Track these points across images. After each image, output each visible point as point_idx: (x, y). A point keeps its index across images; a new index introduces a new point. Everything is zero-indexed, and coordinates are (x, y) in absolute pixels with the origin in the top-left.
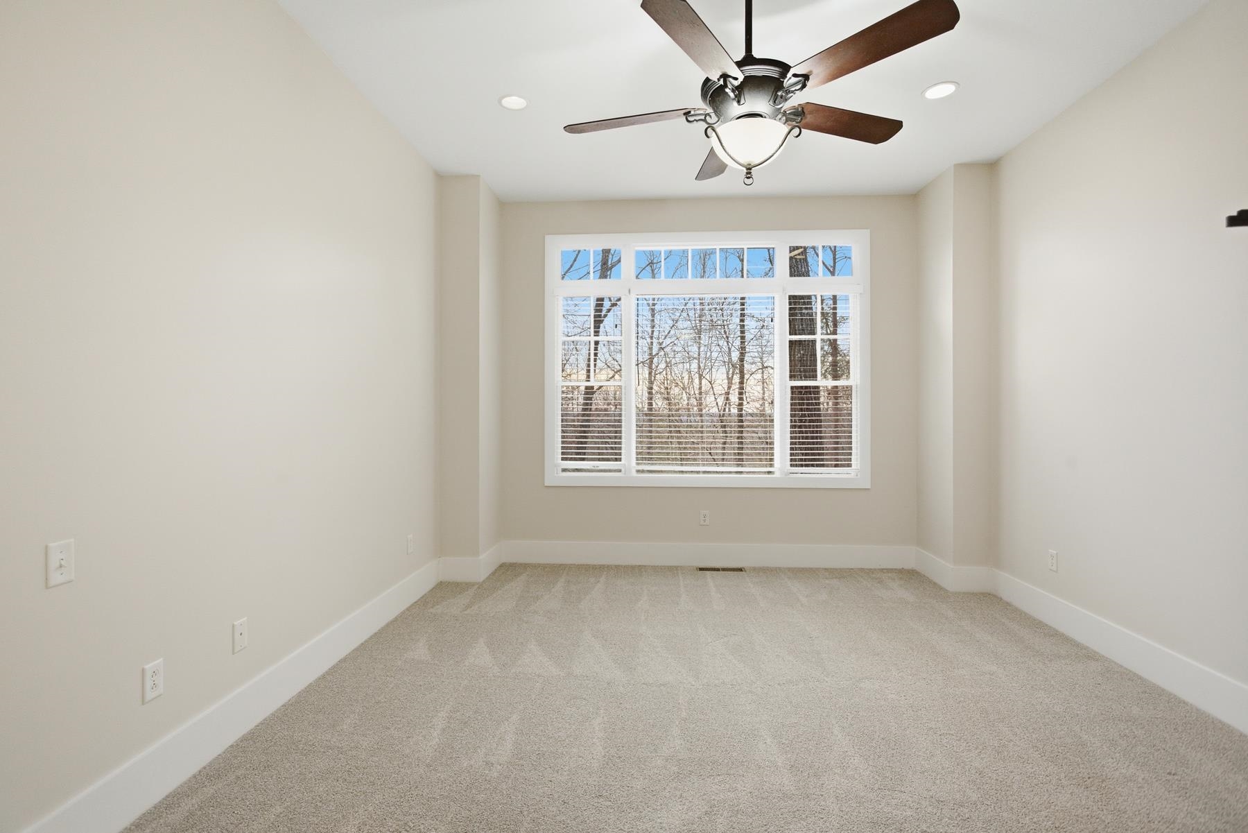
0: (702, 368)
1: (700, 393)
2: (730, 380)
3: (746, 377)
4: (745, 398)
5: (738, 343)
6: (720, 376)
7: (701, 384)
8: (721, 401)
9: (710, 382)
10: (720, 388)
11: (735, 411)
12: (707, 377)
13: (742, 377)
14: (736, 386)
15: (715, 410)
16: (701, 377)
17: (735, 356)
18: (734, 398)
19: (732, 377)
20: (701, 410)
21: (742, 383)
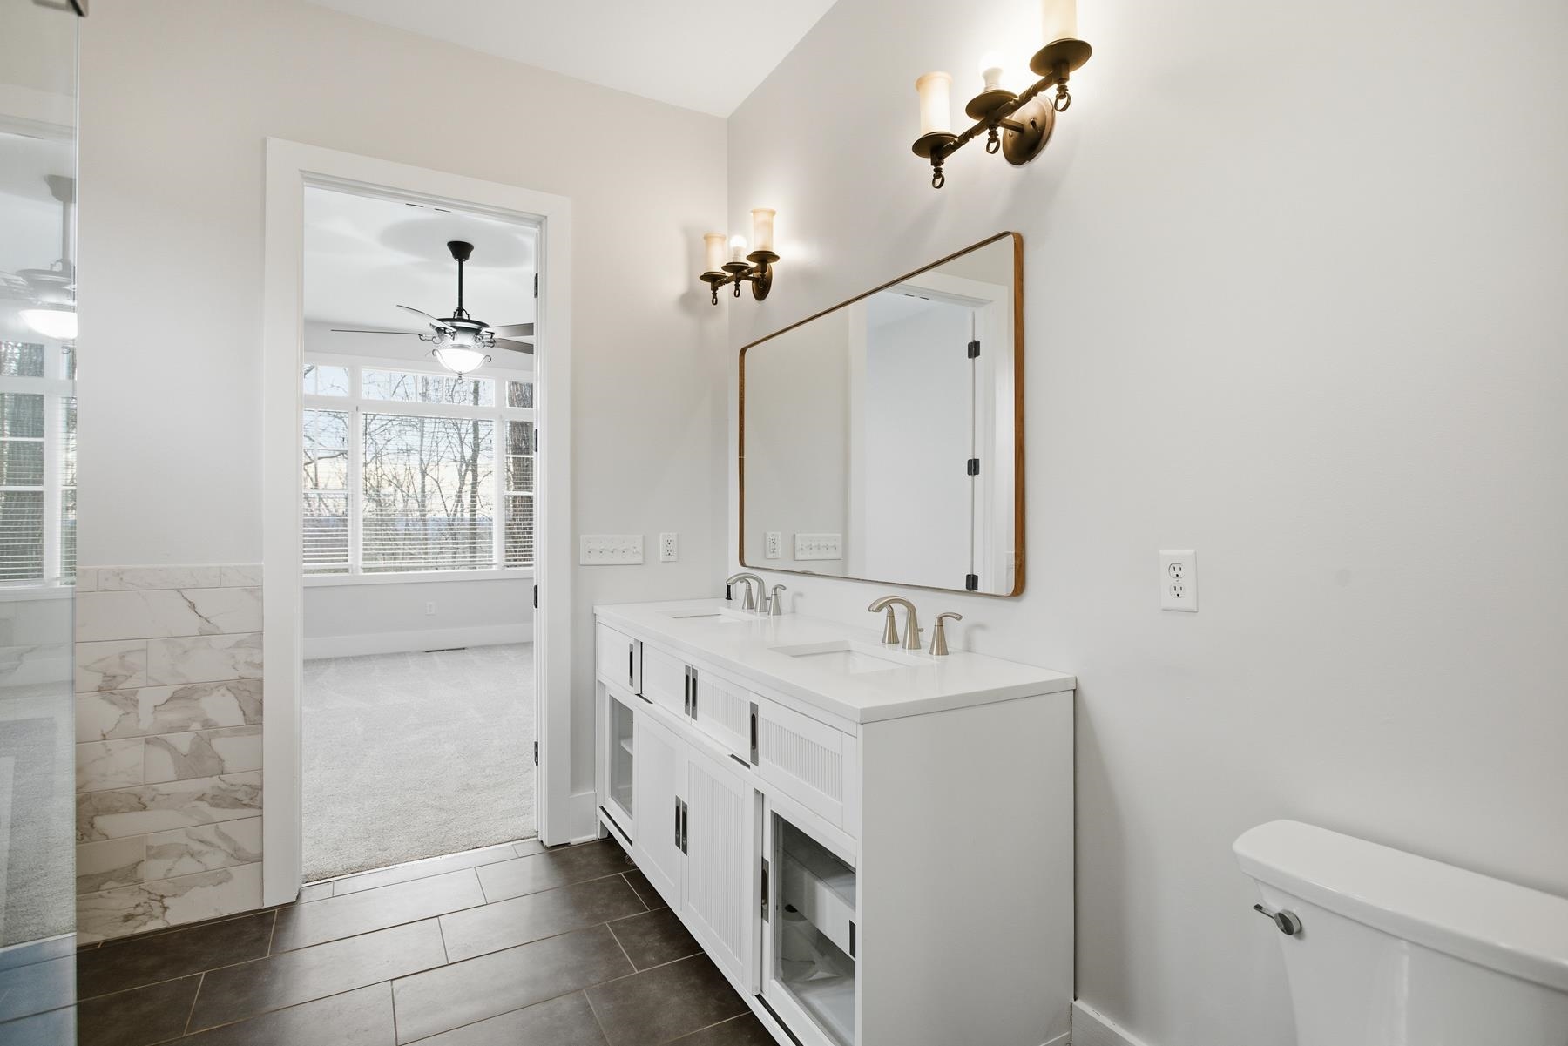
0: (426, 463)
1: (424, 496)
2: (462, 478)
3: (479, 479)
4: (478, 501)
5: (469, 438)
6: (449, 475)
7: (424, 482)
8: (450, 504)
9: (437, 482)
10: (450, 489)
11: (467, 516)
12: (432, 474)
13: (475, 477)
14: (468, 488)
15: (443, 515)
16: (424, 473)
17: (468, 454)
18: (467, 499)
19: (465, 474)
20: (424, 515)
21: (475, 484)
